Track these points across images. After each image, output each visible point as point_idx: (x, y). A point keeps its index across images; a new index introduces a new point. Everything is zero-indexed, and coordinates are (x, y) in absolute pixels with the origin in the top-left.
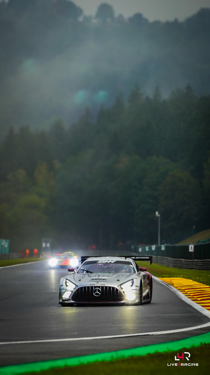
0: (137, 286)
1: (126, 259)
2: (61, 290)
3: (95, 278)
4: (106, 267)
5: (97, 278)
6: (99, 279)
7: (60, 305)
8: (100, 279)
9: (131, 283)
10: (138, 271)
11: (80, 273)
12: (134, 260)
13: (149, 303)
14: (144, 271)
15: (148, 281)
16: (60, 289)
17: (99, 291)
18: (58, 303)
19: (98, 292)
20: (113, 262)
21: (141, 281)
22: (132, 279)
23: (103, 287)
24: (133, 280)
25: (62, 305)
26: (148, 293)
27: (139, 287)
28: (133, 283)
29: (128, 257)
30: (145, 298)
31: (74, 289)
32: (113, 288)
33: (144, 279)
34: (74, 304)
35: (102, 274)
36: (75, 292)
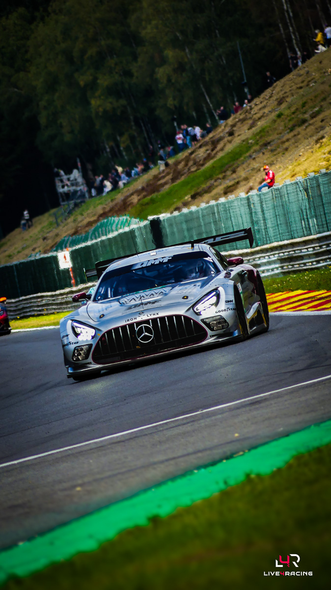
0: (228, 302)
1: (193, 246)
2: (66, 347)
3: (133, 303)
4: (154, 273)
5: (138, 302)
6: (142, 304)
7: (72, 380)
8: (146, 304)
9: (215, 298)
10: (225, 267)
11: (99, 300)
12: (212, 245)
13: (264, 331)
14: (237, 264)
15: (251, 286)
16: (64, 346)
17: (148, 330)
18: (66, 377)
19: (146, 334)
20: (166, 260)
21: (236, 288)
22: (215, 287)
23: (156, 319)
24: (216, 289)
25: (75, 379)
26: (258, 311)
27: (234, 301)
28: (218, 296)
29: (199, 241)
30: (253, 322)
31: (93, 337)
32: (178, 317)
33: (242, 283)
34: (102, 372)
35: (148, 292)
36: (98, 344)
